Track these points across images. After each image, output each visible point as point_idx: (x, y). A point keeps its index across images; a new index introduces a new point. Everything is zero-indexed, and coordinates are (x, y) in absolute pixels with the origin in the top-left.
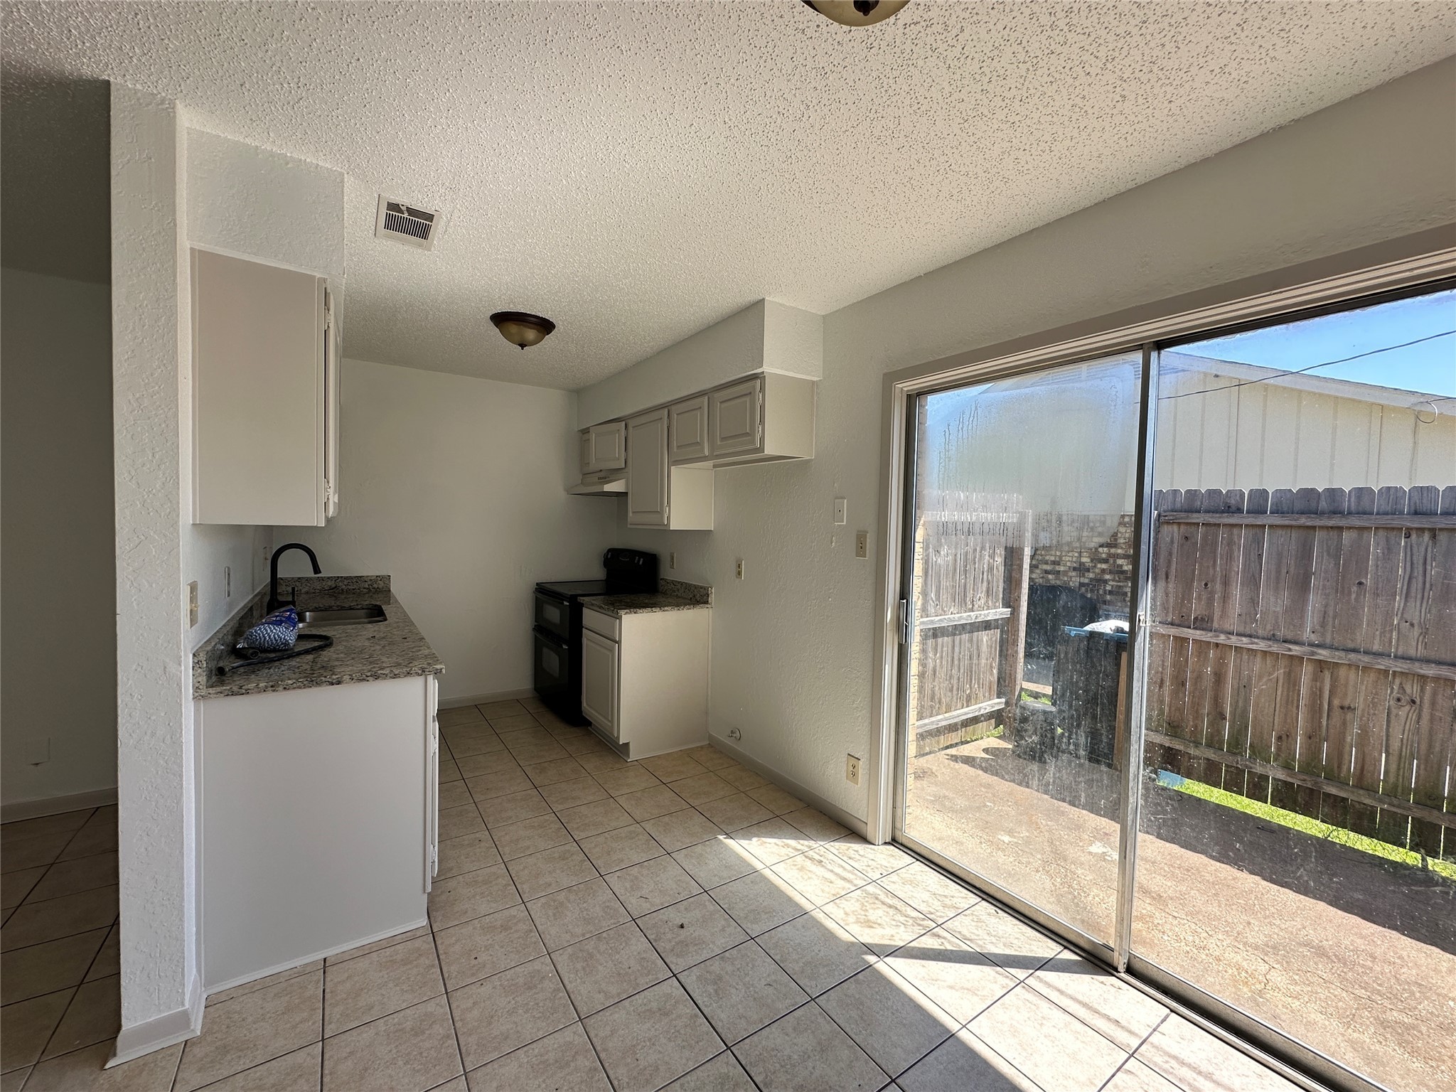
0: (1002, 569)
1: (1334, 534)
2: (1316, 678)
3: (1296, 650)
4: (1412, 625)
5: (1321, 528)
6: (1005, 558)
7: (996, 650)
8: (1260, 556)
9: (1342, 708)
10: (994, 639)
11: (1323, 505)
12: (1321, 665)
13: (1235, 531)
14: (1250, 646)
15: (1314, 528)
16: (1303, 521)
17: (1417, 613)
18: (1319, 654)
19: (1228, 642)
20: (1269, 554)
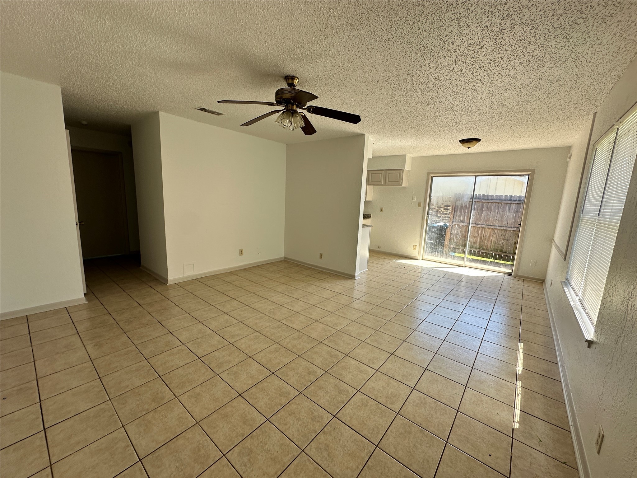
1: (487, 203)
9: (485, 236)
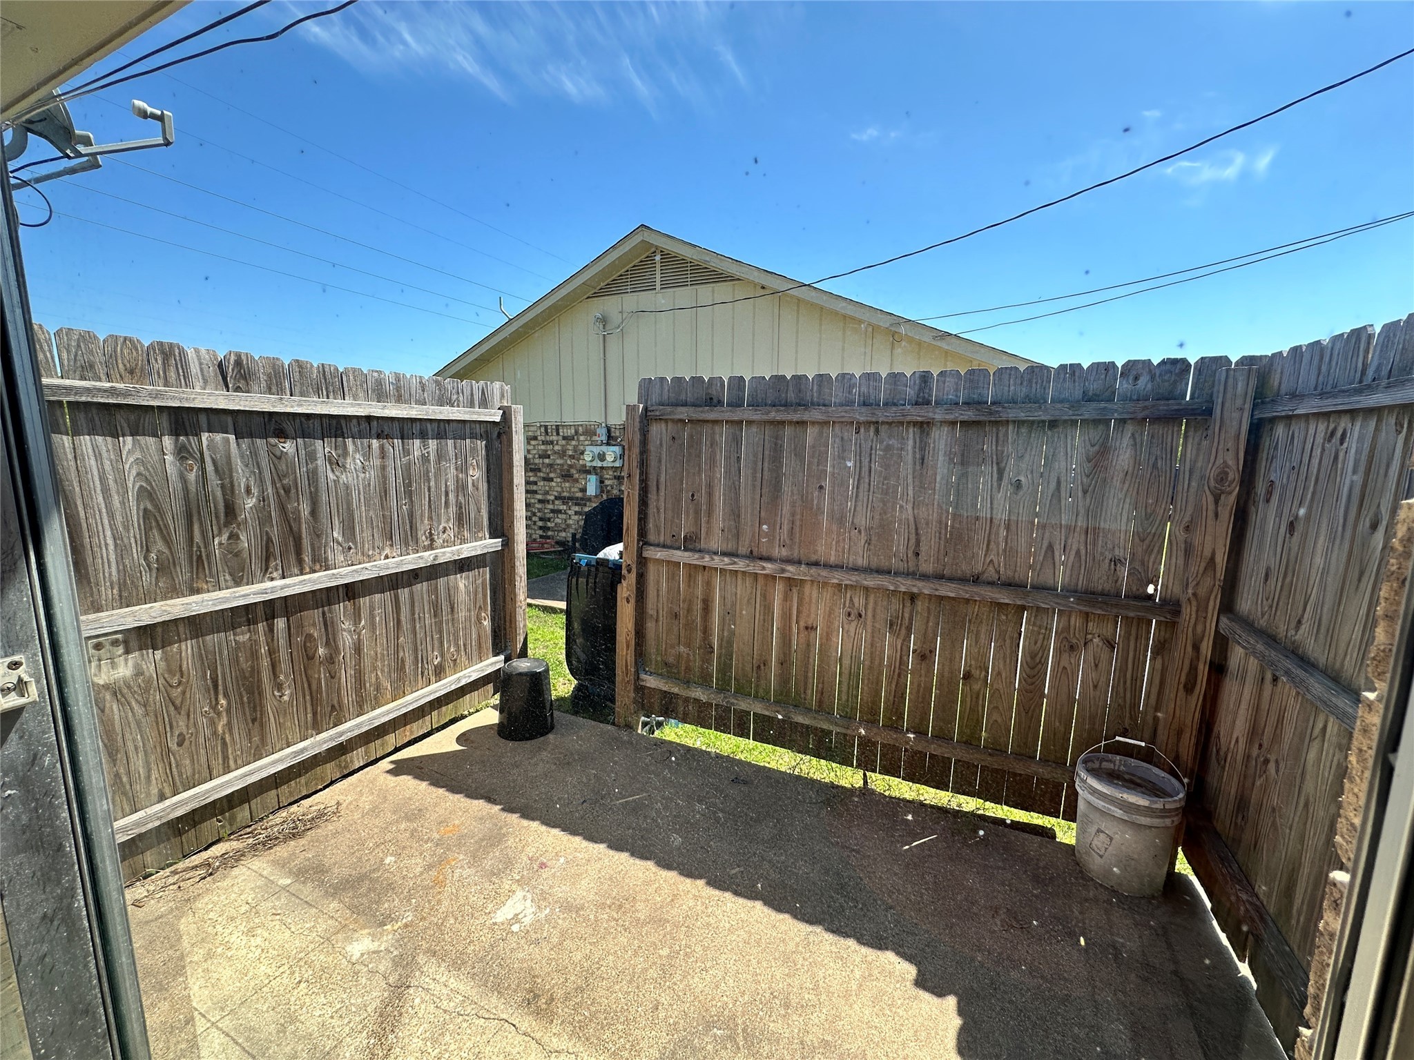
0: (483, 487)
1: (799, 430)
2: (786, 598)
3: (769, 567)
4: (860, 532)
5: (790, 422)
6: (488, 470)
7: (485, 596)
8: (739, 459)
9: (807, 628)
10: (479, 581)
11: (791, 396)
12: (791, 582)
13: (717, 428)
14: (731, 567)
15: (782, 423)
16: (774, 415)
17: (864, 519)
18: (788, 571)
19: (712, 564)
20: (746, 454)
